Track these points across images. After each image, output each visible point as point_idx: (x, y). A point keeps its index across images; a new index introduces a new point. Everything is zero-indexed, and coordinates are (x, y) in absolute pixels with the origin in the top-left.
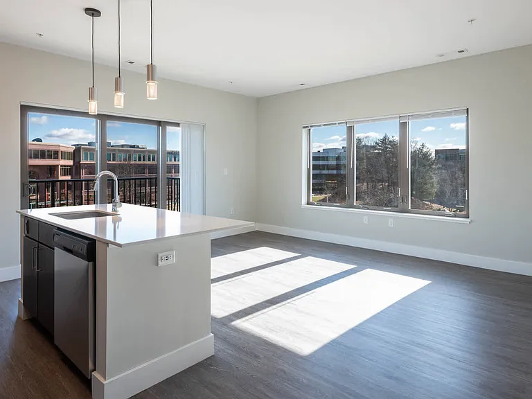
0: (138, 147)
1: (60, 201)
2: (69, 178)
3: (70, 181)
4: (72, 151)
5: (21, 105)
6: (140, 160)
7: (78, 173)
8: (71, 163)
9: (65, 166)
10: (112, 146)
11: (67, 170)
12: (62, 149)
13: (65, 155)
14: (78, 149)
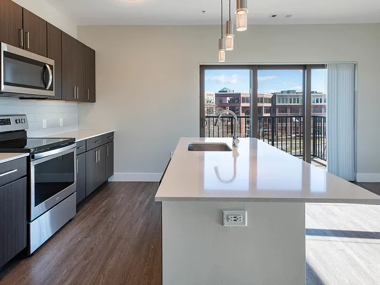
0: (316, 93)
1: (264, 129)
2: (268, 115)
3: (270, 117)
4: (271, 97)
5: (200, 66)
6: (317, 102)
7: (274, 112)
8: (270, 105)
9: (267, 107)
10: (297, 93)
11: (268, 110)
12: (265, 96)
13: (267, 100)
14: (274, 96)
